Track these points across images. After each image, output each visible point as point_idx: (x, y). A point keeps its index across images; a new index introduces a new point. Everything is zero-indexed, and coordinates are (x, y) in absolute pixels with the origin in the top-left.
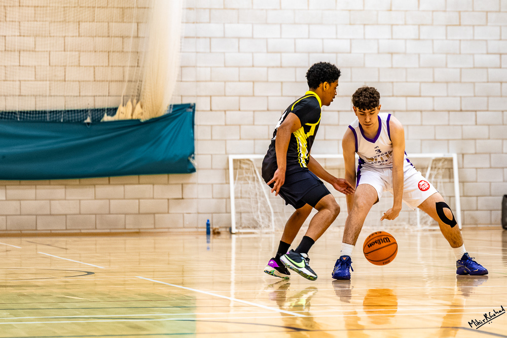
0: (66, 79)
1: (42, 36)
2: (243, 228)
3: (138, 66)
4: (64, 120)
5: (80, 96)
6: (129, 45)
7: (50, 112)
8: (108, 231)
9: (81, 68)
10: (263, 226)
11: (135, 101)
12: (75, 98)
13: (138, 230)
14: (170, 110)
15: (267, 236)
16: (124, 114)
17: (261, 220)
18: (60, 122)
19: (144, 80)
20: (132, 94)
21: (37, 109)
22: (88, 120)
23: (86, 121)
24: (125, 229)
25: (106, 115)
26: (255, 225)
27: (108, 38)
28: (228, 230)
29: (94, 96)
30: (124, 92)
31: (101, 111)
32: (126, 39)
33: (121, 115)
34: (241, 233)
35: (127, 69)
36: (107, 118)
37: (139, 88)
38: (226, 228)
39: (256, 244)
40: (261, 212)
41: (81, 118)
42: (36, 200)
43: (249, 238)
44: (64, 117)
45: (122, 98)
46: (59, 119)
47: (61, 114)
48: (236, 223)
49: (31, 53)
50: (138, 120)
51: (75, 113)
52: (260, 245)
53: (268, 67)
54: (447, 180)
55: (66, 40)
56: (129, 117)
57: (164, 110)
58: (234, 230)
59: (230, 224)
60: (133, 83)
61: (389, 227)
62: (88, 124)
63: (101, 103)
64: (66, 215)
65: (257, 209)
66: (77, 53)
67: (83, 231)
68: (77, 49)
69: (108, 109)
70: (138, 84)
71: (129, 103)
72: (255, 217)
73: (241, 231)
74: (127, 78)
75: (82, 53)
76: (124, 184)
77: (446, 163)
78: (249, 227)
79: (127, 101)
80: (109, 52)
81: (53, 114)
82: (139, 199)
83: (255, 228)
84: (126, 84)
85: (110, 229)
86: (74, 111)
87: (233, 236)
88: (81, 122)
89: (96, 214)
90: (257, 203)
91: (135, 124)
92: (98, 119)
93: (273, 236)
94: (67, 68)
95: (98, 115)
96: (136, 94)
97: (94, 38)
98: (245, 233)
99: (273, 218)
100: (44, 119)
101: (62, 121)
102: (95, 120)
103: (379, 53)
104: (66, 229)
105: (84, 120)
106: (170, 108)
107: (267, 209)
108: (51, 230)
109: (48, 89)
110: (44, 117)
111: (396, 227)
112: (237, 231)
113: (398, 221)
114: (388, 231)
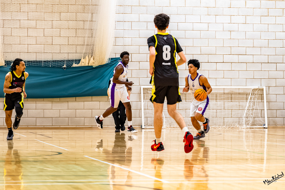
0: (53, 44)
1: (40, 20)
2: (149, 126)
3: (92, 37)
4: (51, 66)
5: (60, 53)
6: (87, 25)
7: (44, 62)
8: (75, 126)
9: (61, 37)
11: (90, 56)
12: (58, 54)
13: (91, 126)
14: (109, 61)
16: (84, 63)
18: (49, 67)
19: (95, 44)
20: (88, 52)
21: (37, 60)
22: (65, 66)
23: (63, 67)
24: (84, 125)
25: (74, 63)
27: (76, 21)
28: (140, 126)
29: (68, 53)
30: (84, 51)
31: (72, 61)
32: (86, 22)
33: (82, 63)
35: (86, 38)
36: (74, 65)
37: (93, 49)
38: (139, 125)
41: (61, 65)
42: (36, 109)
44: (51, 64)
45: (83, 54)
46: (49, 65)
47: (50, 63)
48: (145, 123)
49: (34, 29)
50: (92, 66)
51: (57, 62)
54: (260, 101)
55: (53, 23)
56: (87, 65)
57: (106, 61)
58: (143, 127)
59: (142, 123)
60: (89, 46)
61: (228, 126)
62: (65, 68)
63: (72, 57)
64: (52, 118)
66: (59, 29)
67: (61, 126)
68: (59, 28)
69: (75, 60)
70: (92, 47)
71: (87, 57)
73: (147, 127)
74: (86, 44)
75: (62, 30)
76: (84, 101)
77: (260, 91)
78: (151, 125)
79: (86, 56)
80: (76, 29)
81: (46, 63)
82: (92, 109)
84: (85, 46)
85: (76, 126)
86: (57, 61)
87: (143, 130)
88: (60, 67)
89: (68, 117)
91: (90, 68)
92: (70, 65)
93: (165, 130)
94: (53, 37)
95: (70, 63)
96: (91, 52)
97: (69, 21)
98: (149, 129)
99: (164, 120)
100: (41, 66)
101: (50, 66)
102: (69, 66)
103: (223, 31)
104: (52, 125)
105: (62, 66)
106: (109, 60)
108: (44, 126)
109: (43, 49)
110: (41, 64)
111: (232, 126)
112: (145, 127)
113: (233, 123)
114: (227, 128)
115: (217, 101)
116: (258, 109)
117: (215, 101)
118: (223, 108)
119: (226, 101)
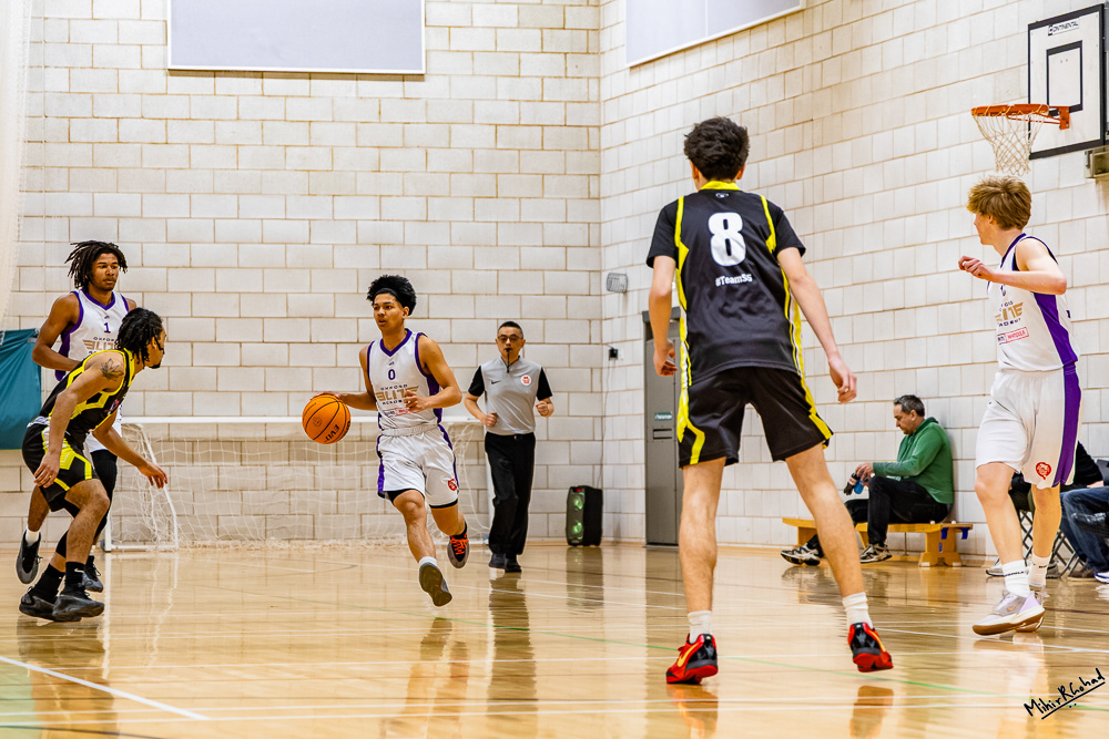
2: (127, 541)
10: (159, 538)
15: (166, 555)
17: (156, 528)
26: (146, 538)
34: (121, 551)
39: (147, 574)
40: (156, 516)
43: (134, 560)
48: (113, 535)
52: (155, 574)
53: (168, 267)
54: (474, 461)
58: (108, 548)
61: (374, 541)
65: (150, 510)
72: (147, 523)
73: (120, 547)
77: (472, 431)
78: (134, 541)
83: (145, 542)
87: (108, 555)
90: (149, 500)
93: (176, 556)
98: (127, 551)
99: (176, 525)
103: (357, 244)
107: (165, 510)
111: (385, 542)
112: (114, 547)
113: (390, 530)
114: (373, 546)
115: (339, 462)
116: (468, 487)
117: (332, 462)
118: (358, 483)
119: (367, 462)
